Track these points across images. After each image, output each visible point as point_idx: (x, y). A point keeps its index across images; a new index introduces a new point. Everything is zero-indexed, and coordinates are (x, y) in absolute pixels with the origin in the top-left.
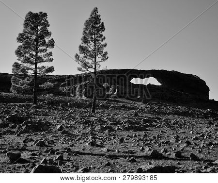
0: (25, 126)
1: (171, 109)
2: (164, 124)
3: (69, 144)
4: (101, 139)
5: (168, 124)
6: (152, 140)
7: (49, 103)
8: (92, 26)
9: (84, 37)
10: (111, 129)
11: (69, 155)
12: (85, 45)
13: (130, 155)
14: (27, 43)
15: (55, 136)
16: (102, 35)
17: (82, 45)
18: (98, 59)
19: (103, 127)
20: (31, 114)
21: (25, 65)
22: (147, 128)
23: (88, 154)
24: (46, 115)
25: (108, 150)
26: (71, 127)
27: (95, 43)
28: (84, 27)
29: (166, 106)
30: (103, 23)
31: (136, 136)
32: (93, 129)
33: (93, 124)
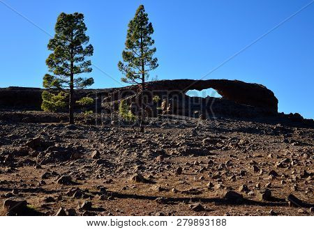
0: (49, 154)
1: (235, 125)
2: (232, 145)
3: (105, 178)
4: (151, 170)
5: (237, 145)
6: (221, 169)
7: (89, 122)
8: (138, 27)
9: (129, 41)
10: (164, 155)
11: (102, 199)
12: (129, 51)
13: (194, 196)
14: (59, 50)
15: (88, 167)
16: (150, 38)
17: (126, 51)
18: (146, 68)
19: (154, 152)
20: (62, 137)
21: (58, 77)
22: (211, 152)
23: (131, 196)
24: (81, 137)
25: (161, 189)
26: (112, 152)
27: (141, 47)
28: (128, 28)
29: (229, 122)
30: (151, 24)
31: (197, 164)
32: (140, 156)
33: (140, 147)
